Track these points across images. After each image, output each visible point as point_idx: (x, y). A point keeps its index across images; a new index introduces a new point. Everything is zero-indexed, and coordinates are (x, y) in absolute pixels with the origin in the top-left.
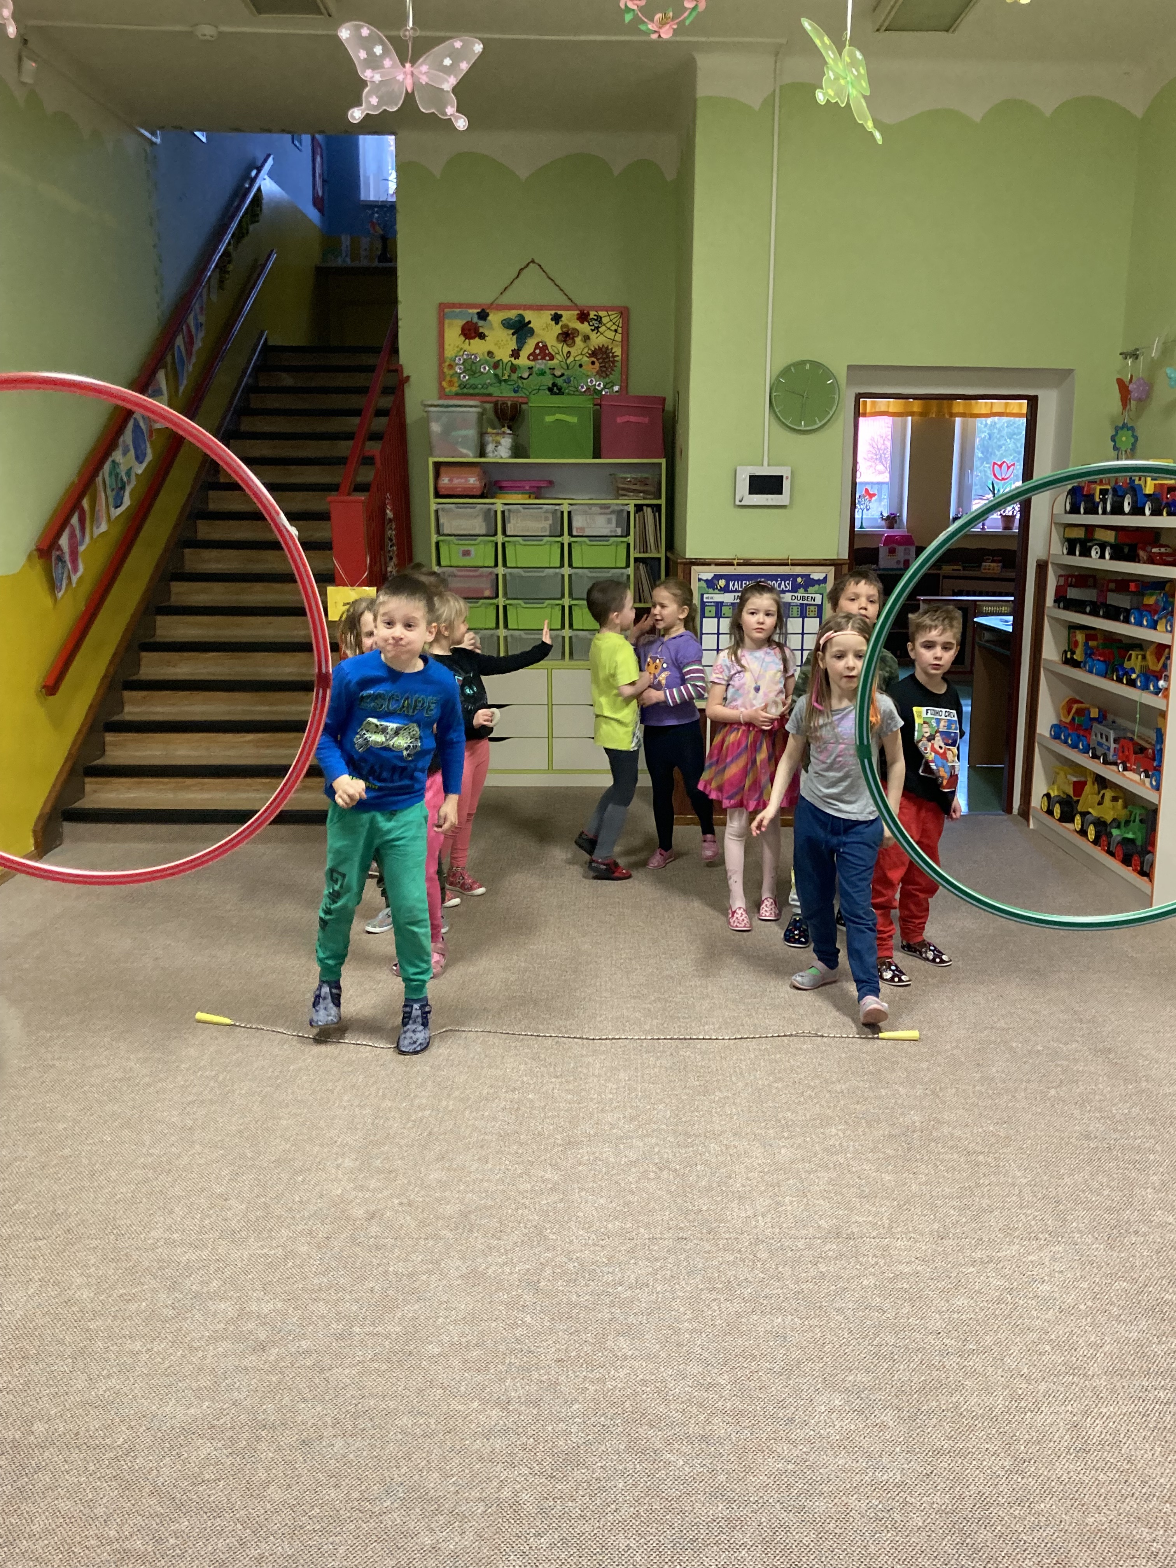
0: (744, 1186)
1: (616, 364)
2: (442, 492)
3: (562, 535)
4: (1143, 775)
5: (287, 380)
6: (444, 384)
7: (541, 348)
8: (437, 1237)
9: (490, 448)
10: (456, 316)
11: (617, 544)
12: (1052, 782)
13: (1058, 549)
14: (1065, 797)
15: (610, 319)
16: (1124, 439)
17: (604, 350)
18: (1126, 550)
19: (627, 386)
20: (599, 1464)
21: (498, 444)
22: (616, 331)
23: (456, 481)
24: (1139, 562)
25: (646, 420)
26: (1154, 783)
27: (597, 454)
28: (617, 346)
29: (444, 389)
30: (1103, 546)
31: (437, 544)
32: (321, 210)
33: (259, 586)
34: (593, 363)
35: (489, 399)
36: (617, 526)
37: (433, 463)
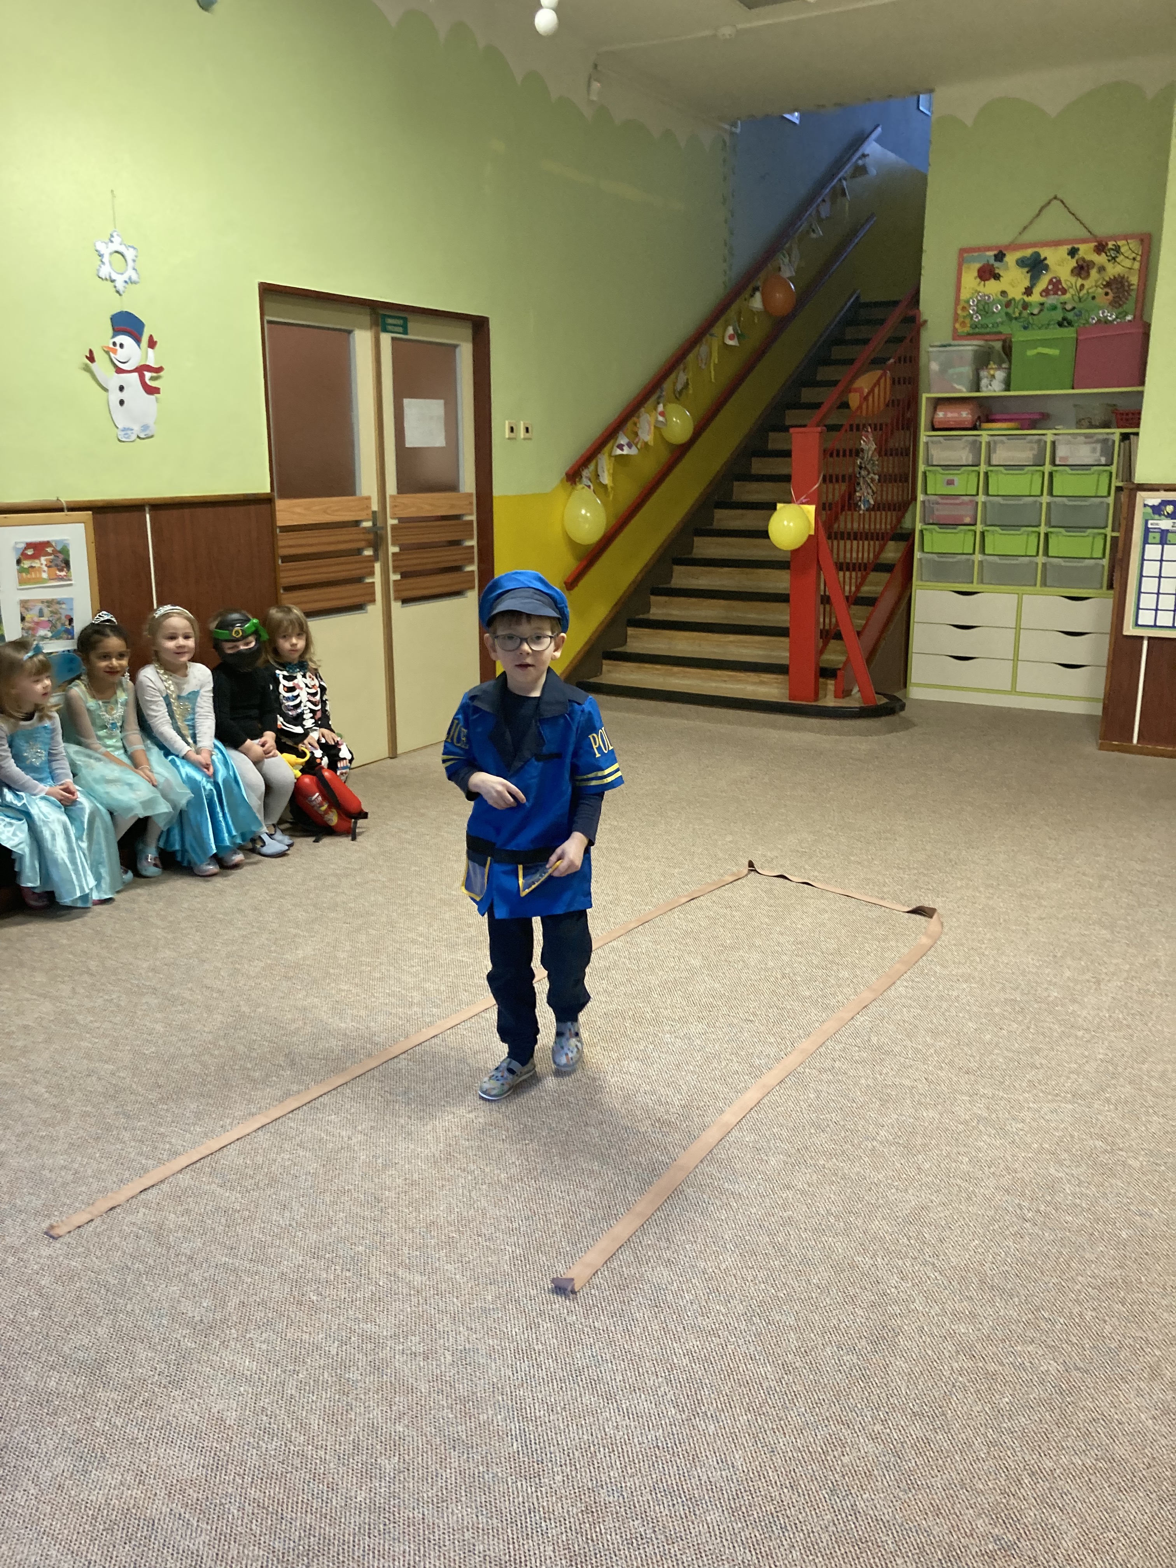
1: (1131, 293)
2: (937, 425)
3: (1044, 464)
6: (957, 326)
7: (1053, 284)
9: (984, 382)
10: (975, 260)
11: (1100, 473)
15: (1128, 248)
17: (1120, 279)
19: (1141, 316)
21: (993, 378)
23: (949, 415)
28: (1134, 274)
29: (957, 329)
31: (924, 473)
34: (1107, 294)
35: (997, 337)
36: (1101, 456)
37: (927, 398)
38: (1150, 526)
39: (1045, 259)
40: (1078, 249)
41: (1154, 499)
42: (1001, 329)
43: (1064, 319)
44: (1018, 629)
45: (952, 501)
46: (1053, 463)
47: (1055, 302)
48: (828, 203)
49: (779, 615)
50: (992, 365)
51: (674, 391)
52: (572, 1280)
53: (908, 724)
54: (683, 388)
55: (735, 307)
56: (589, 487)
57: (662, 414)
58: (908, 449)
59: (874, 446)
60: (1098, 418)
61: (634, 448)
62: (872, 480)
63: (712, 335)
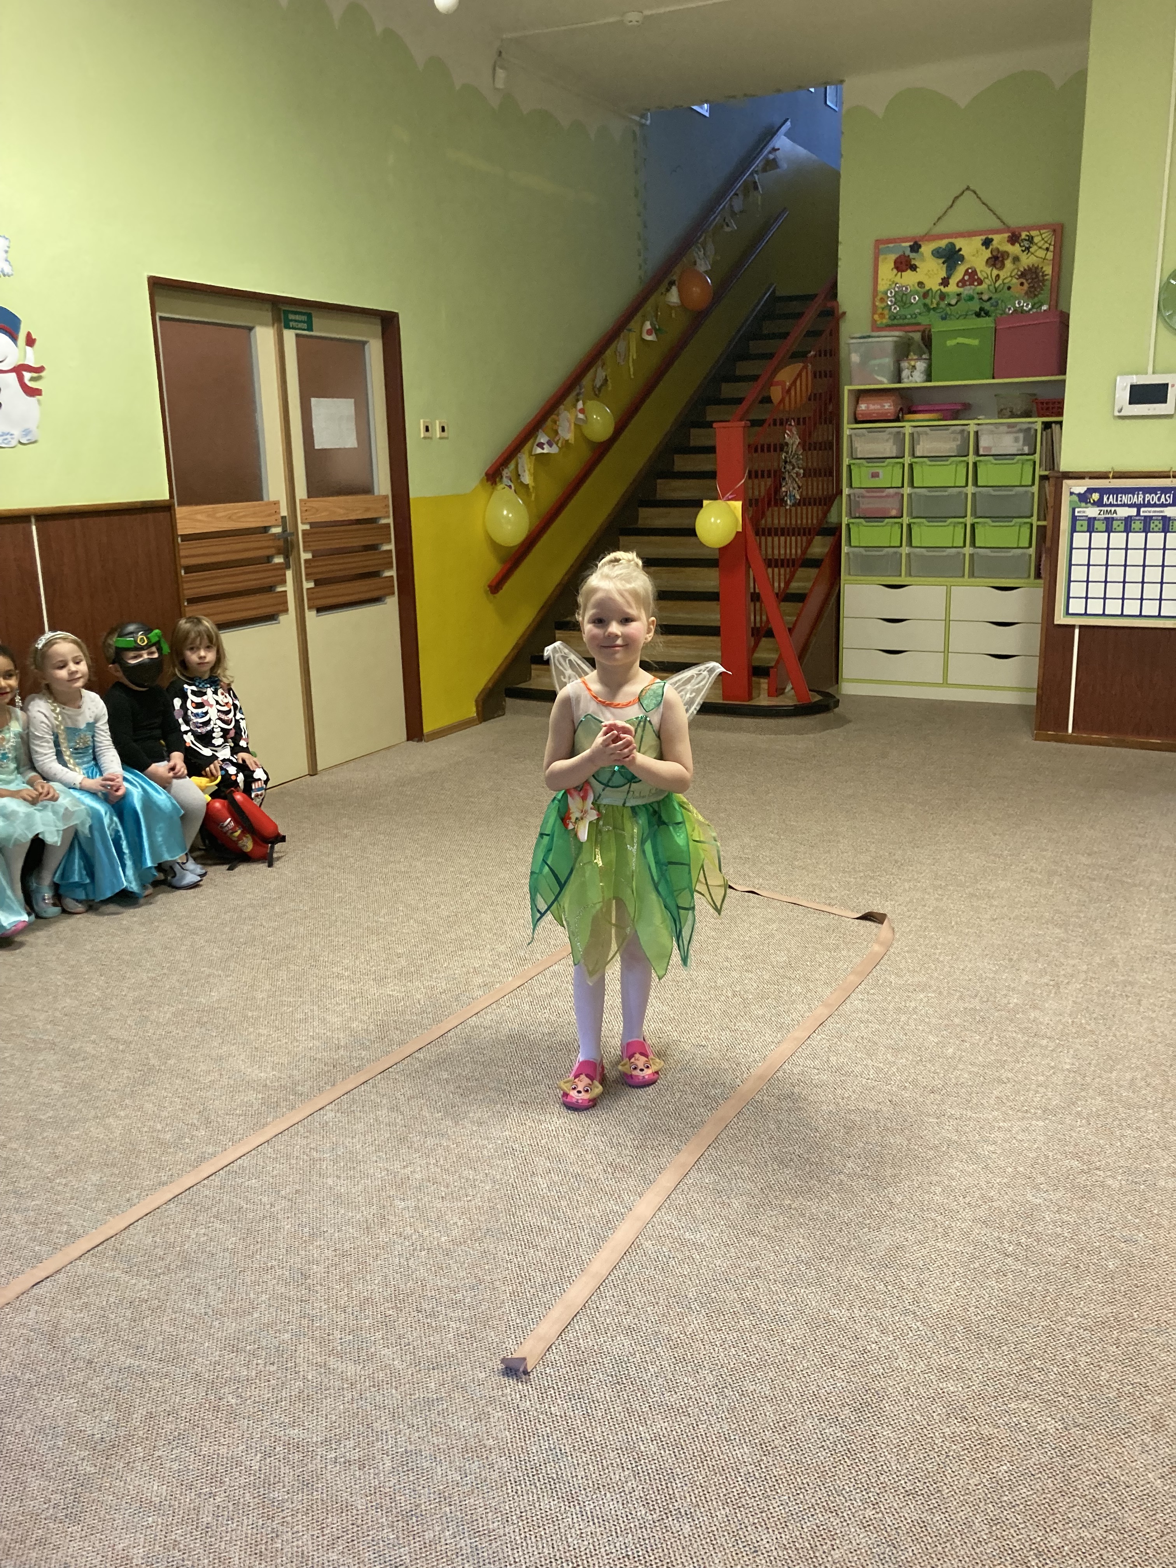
1: (1046, 283)
2: (860, 418)
3: (968, 454)
6: (876, 317)
7: (970, 274)
9: (905, 373)
10: (891, 251)
11: (1023, 462)
15: (1042, 238)
17: (1034, 269)
19: (1056, 305)
21: (913, 369)
22: (1048, 249)
23: (872, 407)
28: (1048, 264)
29: (876, 321)
31: (850, 467)
34: (1022, 284)
35: (917, 328)
36: (1024, 445)
37: (849, 391)
38: (1076, 514)
39: (960, 250)
40: (992, 240)
41: (1079, 487)
42: (920, 319)
43: (981, 309)
44: (947, 621)
45: (878, 494)
46: (977, 453)
47: (971, 292)
48: (741, 197)
49: (709, 615)
50: (912, 356)
51: (594, 387)
52: (524, 1359)
53: (842, 721)
54: (602, 386)
55: (652, 301)
56: (510, 487)
57: (582, 411)
58: (831, 444)
59: (797, 441)
60: (1019, 408)
61: (555, 446)
62: (797, 474)
63: (630, 330)
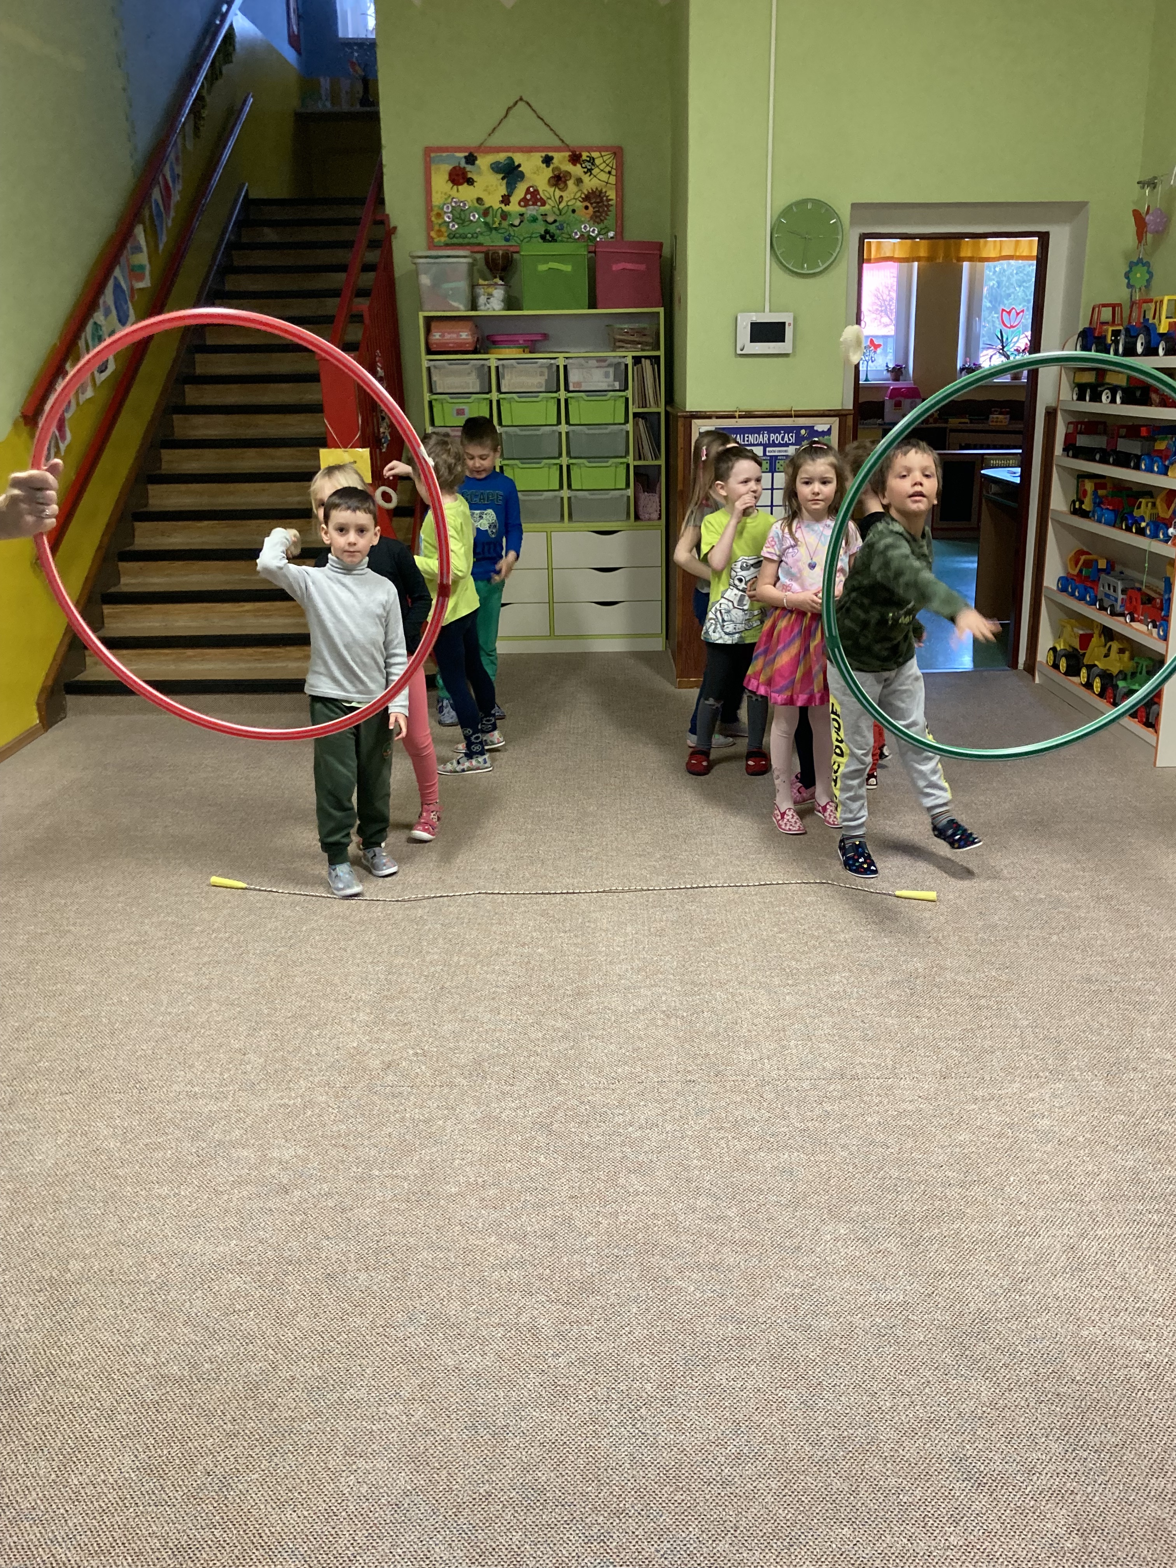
0: (749, 1031)
1: (611, 208)
2: (434, 348)
3: (558, 390)
4: (1150, 626)
5: (270, 235)
6: (433, 234)
7: (531, 193)
8: (451, 1085)
9: (482, 300)
10: (443, 161)
11: (616, 399)
12: (1058, 635)
13: (1068, 394)
14: (1071, 650)
15: (603, 161)
16: (1138, 275)
17: (598, 193)
18: (1138, 394)
19: (622, 233)
20: (613, 1291)
21: (490, 295)
22: (610, 173)
23: (447, 336)
24: (1151, 405)
25: (643, 267)
26: (1162, 633)
27: (592, 305)
28: (611, 189)
29: (432, 238)
30: (1114, 390)
31: (430, 403)
32: (299, 52)
33: (251, 452)
34: (587, 208)
36: (615, 381)
37: (423, 317)
39: (519, 166)
40: (552, 158)
42: (481, 239)
43: (547, 232)
44: (550, 569)
46: (567, 389)
47: (534, 213)
50: (486, 282)
